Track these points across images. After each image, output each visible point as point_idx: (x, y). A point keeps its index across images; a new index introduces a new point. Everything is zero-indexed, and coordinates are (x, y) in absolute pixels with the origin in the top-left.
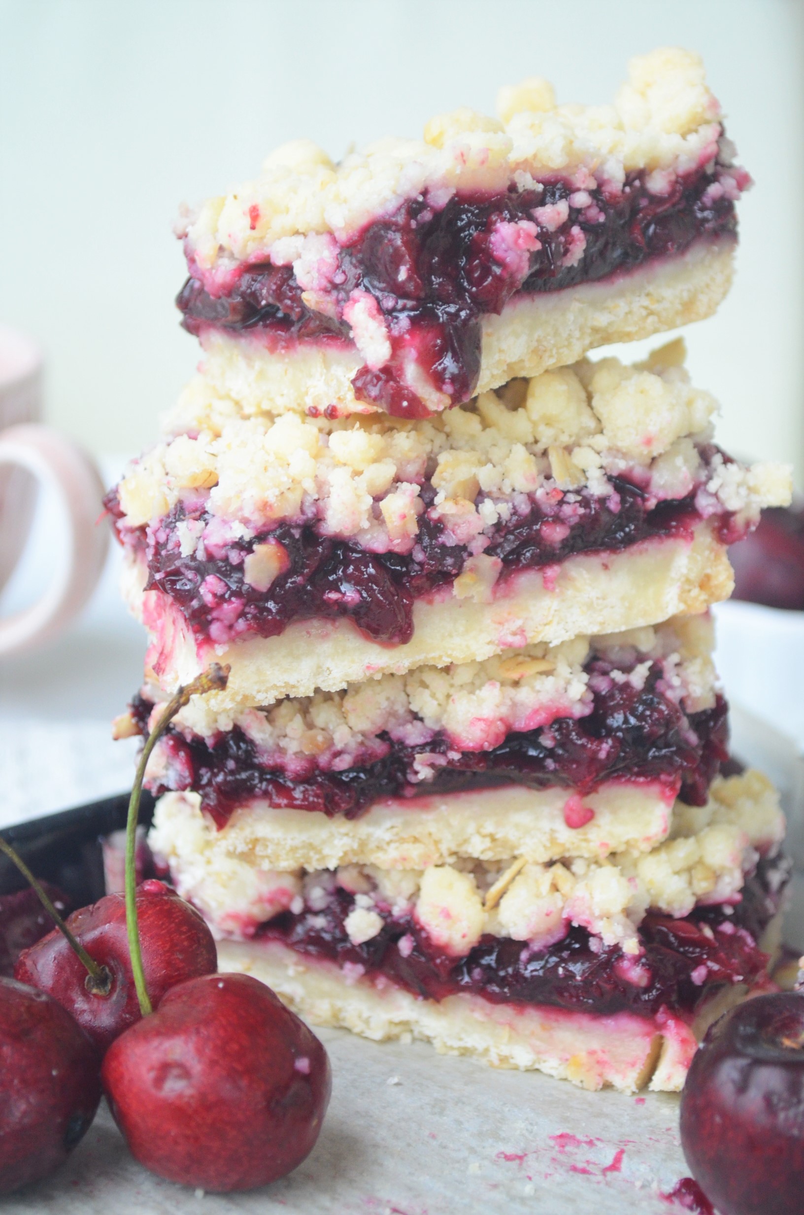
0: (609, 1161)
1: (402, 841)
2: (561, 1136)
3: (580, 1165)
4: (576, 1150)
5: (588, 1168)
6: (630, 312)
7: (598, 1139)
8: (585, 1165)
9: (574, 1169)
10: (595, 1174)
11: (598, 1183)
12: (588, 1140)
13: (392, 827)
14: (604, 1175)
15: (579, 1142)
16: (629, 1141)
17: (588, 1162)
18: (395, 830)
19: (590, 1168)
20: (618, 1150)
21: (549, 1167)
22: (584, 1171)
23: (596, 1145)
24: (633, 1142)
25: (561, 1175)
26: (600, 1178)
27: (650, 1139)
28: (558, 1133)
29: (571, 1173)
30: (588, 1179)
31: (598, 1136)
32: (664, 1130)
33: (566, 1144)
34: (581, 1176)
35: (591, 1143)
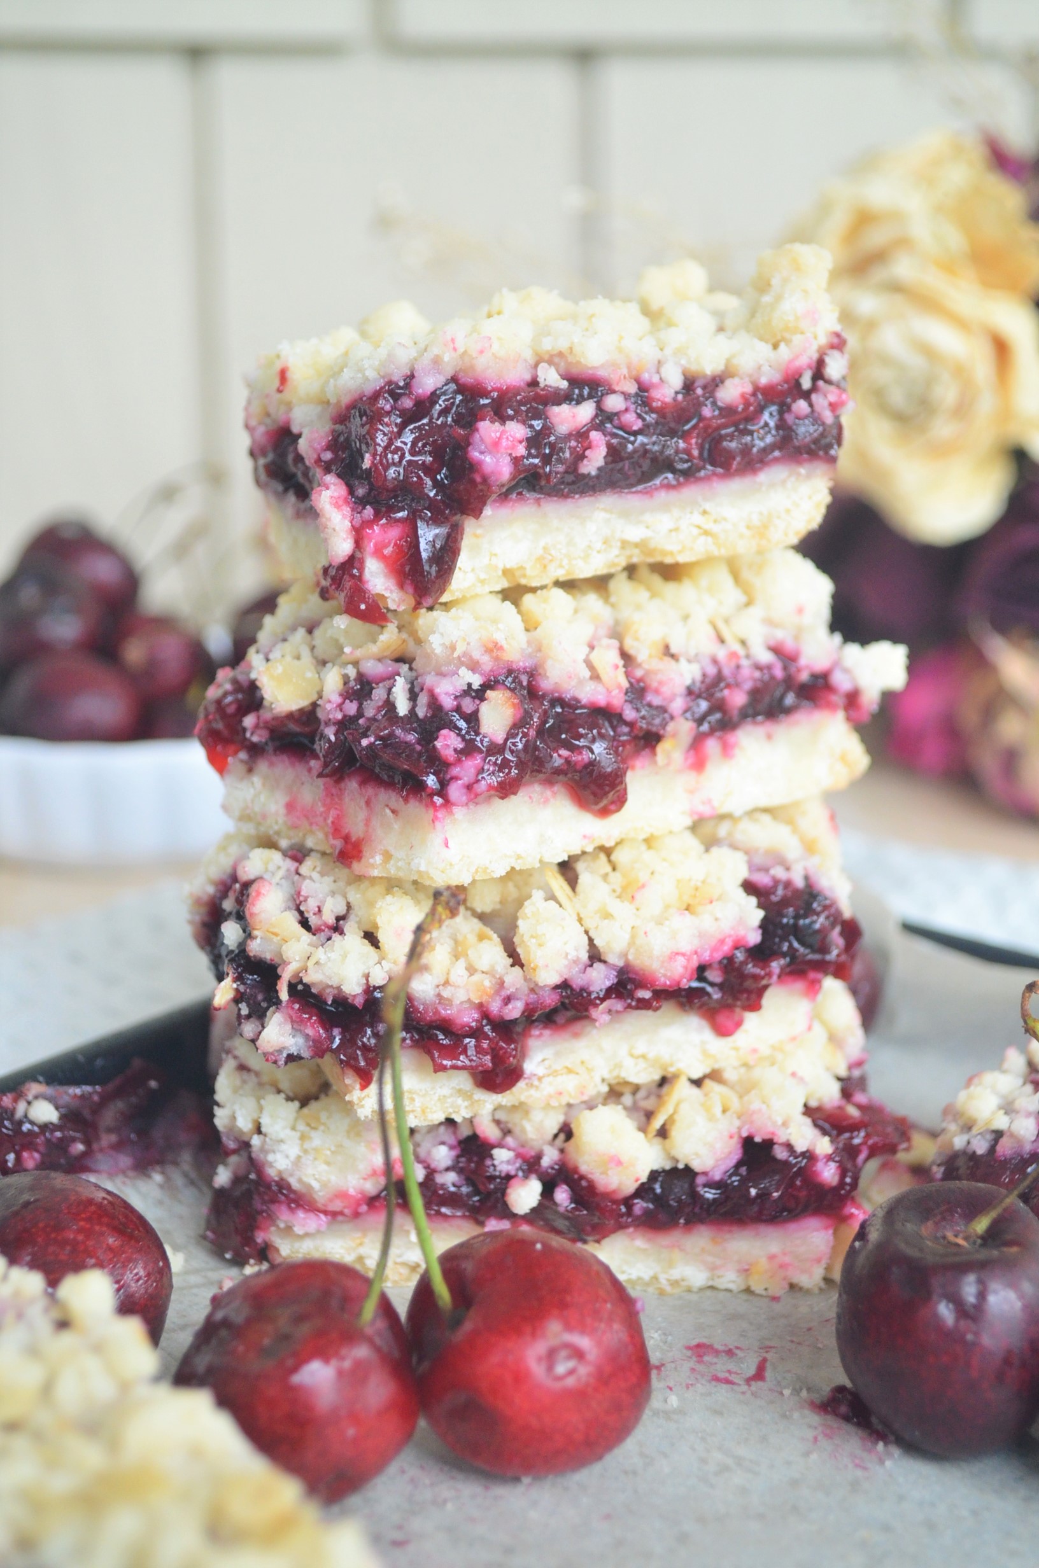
0: (752, 1371)
1: (555, 1073)
2: (699, 1346)
3: (722, 1375)
4: (715, 1360)
5: (730, 1378)
6: (676, 529)
7: (737, 1348)
8: (727, 1375)
9: (716, 1379)
10: (739, 1385)
11: (743, 1393)
12: (727, 1349)
13: (543, 1060)
14: (750, 1386)
15: (717, 1352)
16: (771, 1347)
17: (729, 1372)
18: (546, 1062)
19: (732, 1378)
20: (761, 1359)
21: (689, 1377)
22: (728, 1381)
23: (736, 1355)
24: (774, 1347)
25: (702, 1384)
26: (744, 1388)
27: (792, 1341)
28: (694, 1343)
29: (714, 1383)
30: (732, 1390)
31: (736, 1344)
32: (804, 1330)
33: (705, 1354)
34: (724, 1386)
35: (730, 1353)
